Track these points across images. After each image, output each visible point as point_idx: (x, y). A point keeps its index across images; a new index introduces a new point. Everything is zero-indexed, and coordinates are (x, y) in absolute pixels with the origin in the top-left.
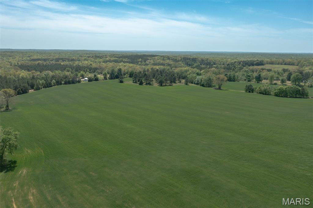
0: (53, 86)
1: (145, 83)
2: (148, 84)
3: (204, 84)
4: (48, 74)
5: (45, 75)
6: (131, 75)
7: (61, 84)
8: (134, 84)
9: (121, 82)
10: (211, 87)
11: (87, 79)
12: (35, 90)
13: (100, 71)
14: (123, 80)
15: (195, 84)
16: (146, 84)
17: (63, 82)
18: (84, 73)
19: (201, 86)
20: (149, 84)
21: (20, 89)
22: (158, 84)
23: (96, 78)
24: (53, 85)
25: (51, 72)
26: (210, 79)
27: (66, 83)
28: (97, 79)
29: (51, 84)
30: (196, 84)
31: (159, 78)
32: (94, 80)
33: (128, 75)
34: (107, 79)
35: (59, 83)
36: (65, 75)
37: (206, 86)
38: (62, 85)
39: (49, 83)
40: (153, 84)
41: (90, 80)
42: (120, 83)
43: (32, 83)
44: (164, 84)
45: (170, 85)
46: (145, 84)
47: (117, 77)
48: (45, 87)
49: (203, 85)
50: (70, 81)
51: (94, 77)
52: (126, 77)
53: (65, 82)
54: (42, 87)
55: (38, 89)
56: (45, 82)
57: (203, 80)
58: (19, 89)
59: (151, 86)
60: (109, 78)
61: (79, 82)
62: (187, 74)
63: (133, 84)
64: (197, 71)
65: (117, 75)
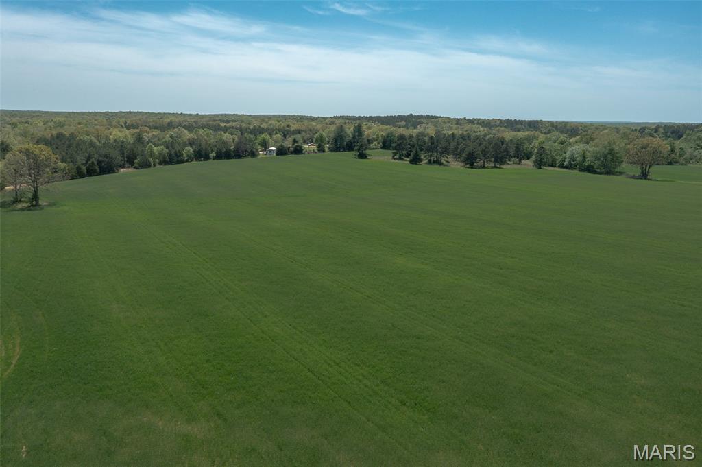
0: (187, 161)
1: (427, 161)
2: (434, 162)
3: (592, 166)
4: (179, 136)
5: (172, 137)
6: (386, 144)
7: (207, 158)
8: (397, 161)
9: (362, 156)
10: (613, 174)
11: (273, 149)
12: (136, 168)
13: (308, 136)
14: (368, 152)
15: (562, 166)
16: (430, 162)
17: (213, 154)
18: (268, 137)
19: (581, 170)
20: (438, 162)
21: (96, 163)
22: (463, 164)
23: (297, 146)
24: (186, 158)
25: (186, 132)
26: (611, 151)
27: (219, 156)
28: (298, 148)
29: (181, 155)
30: (566, 167)
31: (465, 148)
32: (292, 153)
33: (378, 143)
34: (324, 151)
35: (201, 155)
36: (221, 140)
37: (599, 171)
38: (211, 161)
39: (176, 154)
40: (448, 162)
41: (281, 152)
42: (359, 158)
43: (133, 150)
44: (481, 163)
45: (495, 167)
46: (426, 163)
47: (349, 147)
48: (164, 162)
49: (590, 169)
50: (230, 150)
51: (293, 145)
52: (374, 149)
53: (217, 153)
54: (157, 160)
55: (145, 165)
56: (166, 151)
57: (588, 154)
58: (93, 162)
59: (442, 166)
60: (329, 148)
61: (253, 154)
62: (531, 146)
63: (393, 161)
64: (562, 138)
65: (350, 141)
